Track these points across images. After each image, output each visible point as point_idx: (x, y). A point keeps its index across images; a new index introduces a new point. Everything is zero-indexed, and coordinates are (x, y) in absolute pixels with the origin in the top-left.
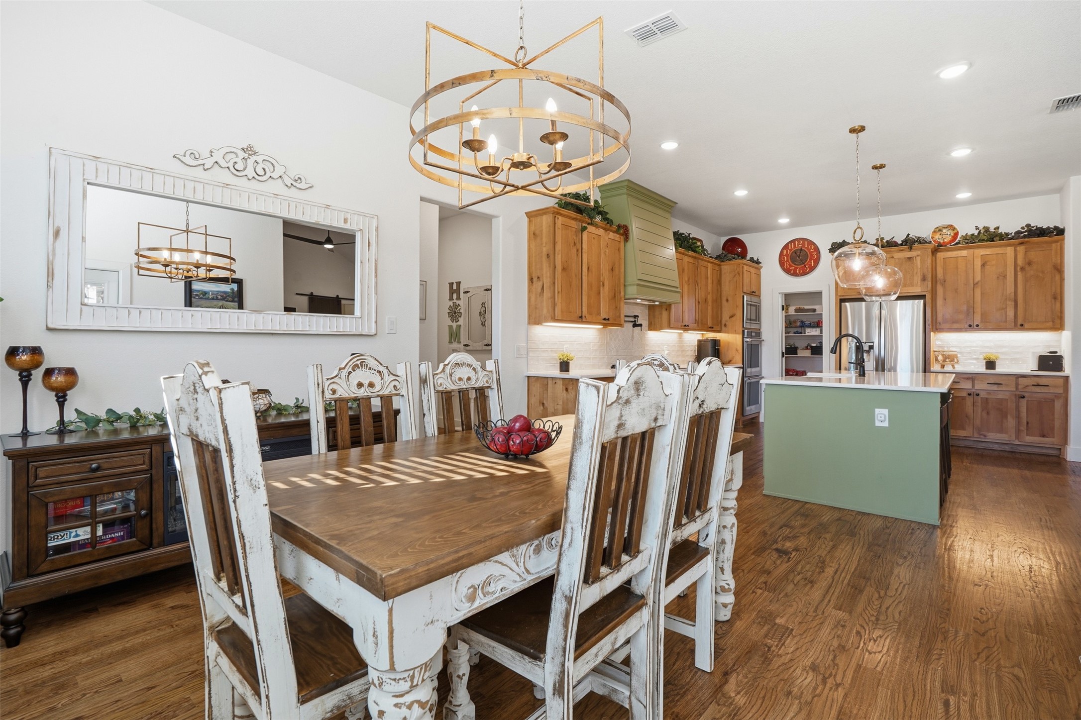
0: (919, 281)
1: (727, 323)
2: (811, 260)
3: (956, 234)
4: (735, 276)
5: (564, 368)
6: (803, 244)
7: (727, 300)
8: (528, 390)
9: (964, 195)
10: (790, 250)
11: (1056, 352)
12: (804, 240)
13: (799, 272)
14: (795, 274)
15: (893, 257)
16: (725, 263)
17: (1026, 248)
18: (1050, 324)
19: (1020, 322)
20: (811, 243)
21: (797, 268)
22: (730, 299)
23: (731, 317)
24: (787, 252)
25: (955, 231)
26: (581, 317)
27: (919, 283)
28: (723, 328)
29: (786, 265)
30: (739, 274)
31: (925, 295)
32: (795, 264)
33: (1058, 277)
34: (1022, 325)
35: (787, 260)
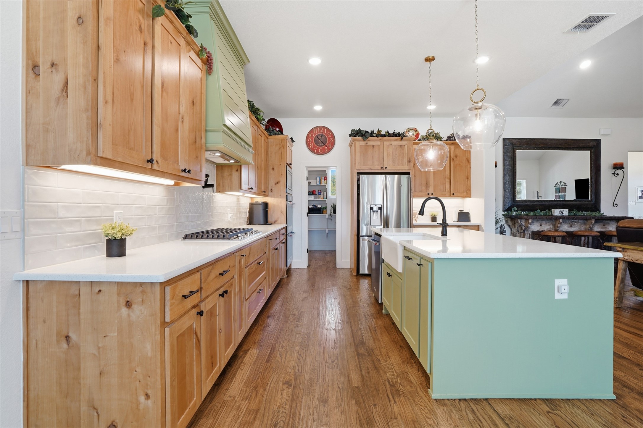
0: (407, 162)
1: (273, 189)
2: (329, 143)
3: (418, 135)
4: (280, 148)
5: (115, 250)
6: (324, 131)
7: (273, 169)
8: (27, 309)
9: (432, 107)
10: (314, 135)
11: (463, 211)
12: (324, 128)
13: (321, 151)
14: (317, 153)
15: (391, 144)
16: (273, 137)
17: (455, 147)
18: (465, 194)
19: (452, 193)
20: (329, 130)
21: (319, 148)
22: (275, 168)
23: (277, 183)
24: (312, 135)
25: (417, 133)
26: (151, 161)
27: (407, 164)
28: (270, 193)
29: (311, 146)
30: (283, 147)
31: (410, 172)
32: (318, 145)
33: (468, 166)
34: (453, 194)
35: (312, 142)
